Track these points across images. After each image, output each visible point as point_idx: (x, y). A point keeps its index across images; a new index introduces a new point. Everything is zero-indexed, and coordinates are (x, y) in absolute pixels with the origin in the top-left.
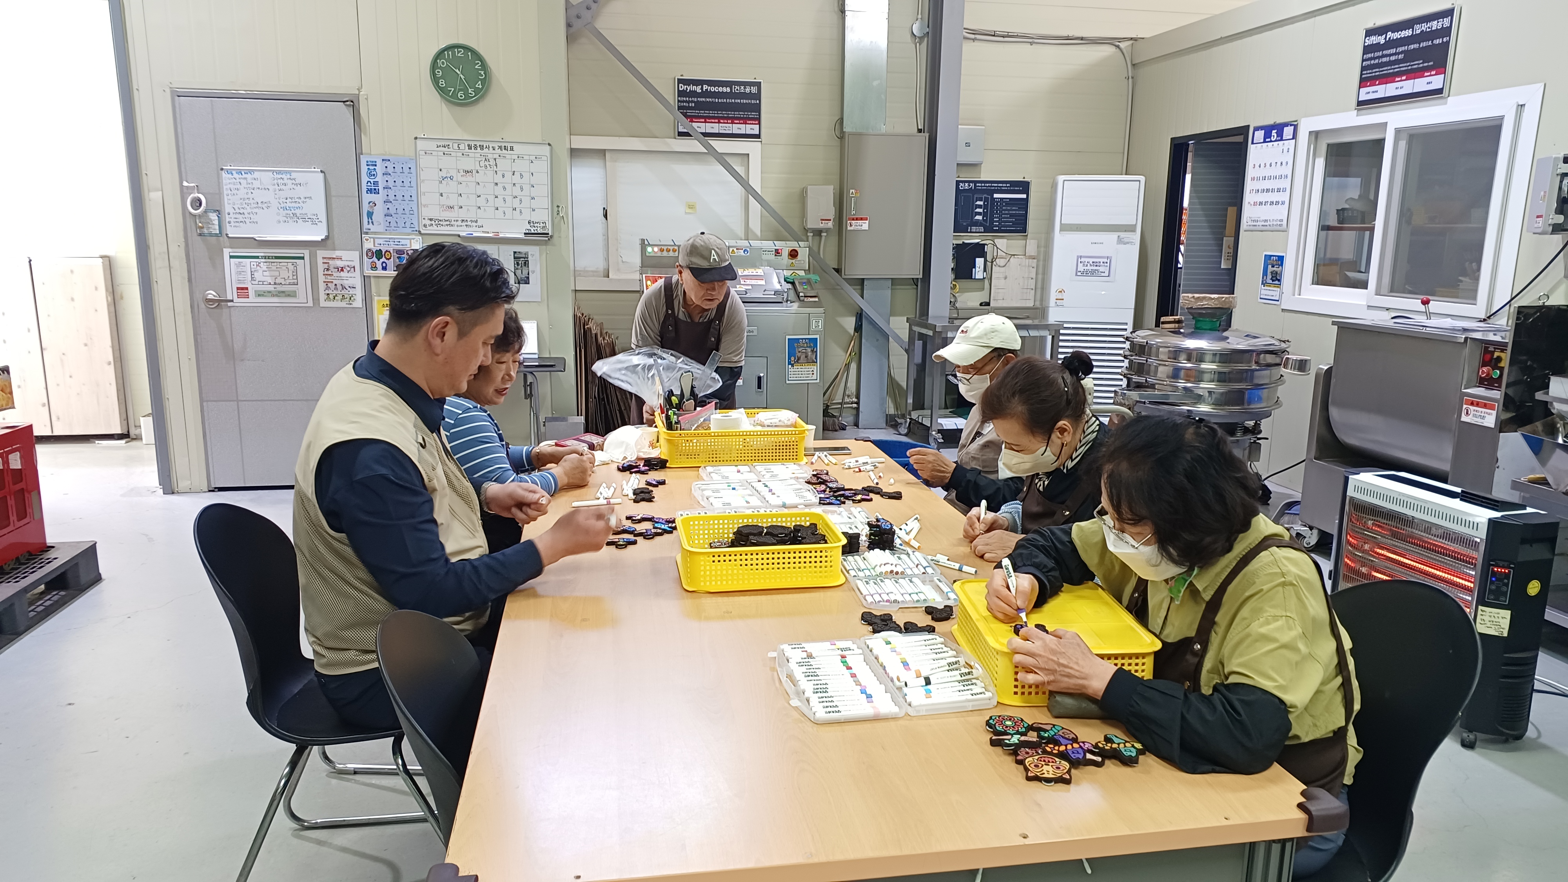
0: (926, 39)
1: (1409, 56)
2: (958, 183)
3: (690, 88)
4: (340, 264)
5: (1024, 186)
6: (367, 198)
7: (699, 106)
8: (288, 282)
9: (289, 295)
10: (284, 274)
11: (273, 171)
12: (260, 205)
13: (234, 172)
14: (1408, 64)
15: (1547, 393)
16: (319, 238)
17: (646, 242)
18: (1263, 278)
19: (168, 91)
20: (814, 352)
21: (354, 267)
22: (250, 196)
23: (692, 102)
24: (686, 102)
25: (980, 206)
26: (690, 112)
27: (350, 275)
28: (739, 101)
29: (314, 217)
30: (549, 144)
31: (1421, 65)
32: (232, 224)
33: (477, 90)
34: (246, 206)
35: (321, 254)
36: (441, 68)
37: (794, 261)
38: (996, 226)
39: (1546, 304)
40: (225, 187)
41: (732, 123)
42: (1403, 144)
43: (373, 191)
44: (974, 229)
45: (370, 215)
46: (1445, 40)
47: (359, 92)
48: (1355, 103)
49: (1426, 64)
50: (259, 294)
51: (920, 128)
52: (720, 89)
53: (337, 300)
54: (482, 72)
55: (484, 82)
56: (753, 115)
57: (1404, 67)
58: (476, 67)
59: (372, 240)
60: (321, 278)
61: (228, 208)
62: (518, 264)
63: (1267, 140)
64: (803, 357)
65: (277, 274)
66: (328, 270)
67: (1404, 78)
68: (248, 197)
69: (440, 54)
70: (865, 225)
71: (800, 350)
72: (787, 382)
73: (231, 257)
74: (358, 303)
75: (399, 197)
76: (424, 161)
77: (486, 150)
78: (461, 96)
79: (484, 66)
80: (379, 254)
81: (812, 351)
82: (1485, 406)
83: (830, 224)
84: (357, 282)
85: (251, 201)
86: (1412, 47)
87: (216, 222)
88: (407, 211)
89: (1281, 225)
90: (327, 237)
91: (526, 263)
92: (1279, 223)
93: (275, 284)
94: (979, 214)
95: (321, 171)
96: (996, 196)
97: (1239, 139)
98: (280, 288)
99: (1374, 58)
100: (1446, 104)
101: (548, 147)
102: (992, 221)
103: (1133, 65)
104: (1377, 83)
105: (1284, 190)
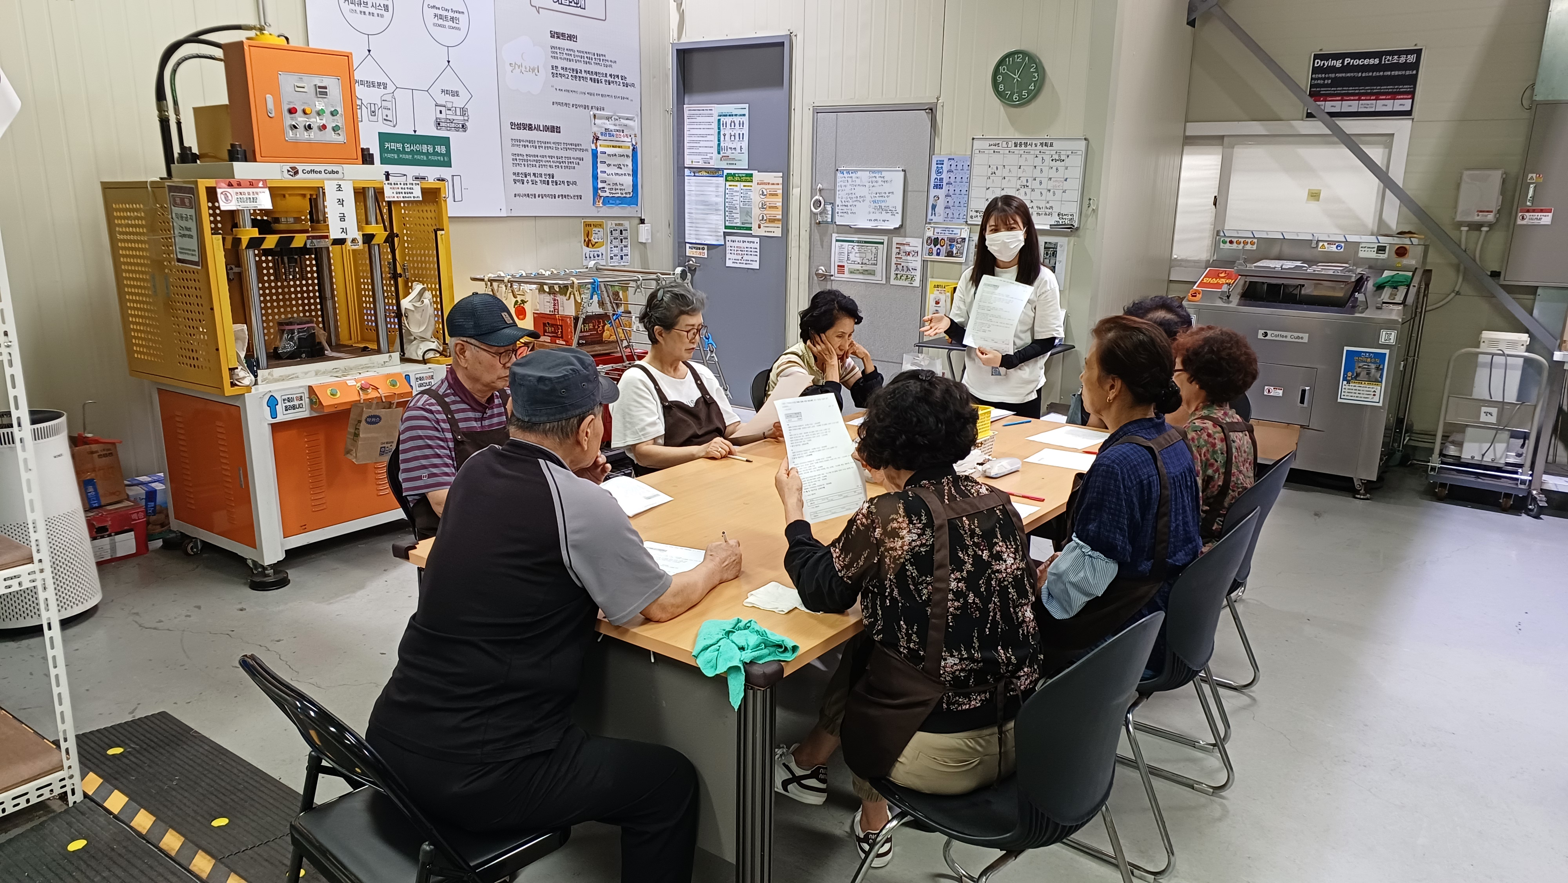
3: (1331, 63)
4: (908, 249)
6: (934, 192)
7: (1336, 82)
9: (870, 274)
10: (869, 256)
11: (870, 171)
12: (858, 199)
13: (845, 173)
17: (1221, 234)
19: (811, 109)
20: (1379, 369)
21: (917, 252)
23: (1328, 78)
24: (1320, 79)
26: (1322, 91)
28: (1389, 73)
30: (1085, 139)
32: (840, 214)
33: (1031, 92)
34: (850, 200)
35: (896, 240)
36: (1001, 74)
37: (1399, 260)
40: (838, 185)
41: (1376, 99)
43: (938, 186)
45: (934, 207)
47: (938, 100)
50: (851, 272)
53: (903, 280)
54: (1037, 74)
55: (1036, 83)
56: (1407, 88)
58: (1032, 70)
59: (932, 229)
60: (894, 261)
64: (1363, 374)
65: (864, 255)
66: (899, 254)
68: (851, 192)
69: (1002, 61)
70: (1546, 219)
71: (1361, 365)
73: (837, 241)
75: (957, 192)
76: (978, 159)
77: (1029, 148)
78: (1016, 98)
79: (1039, 68)
80: (936, 242)
81: (1377, 368)
83: (1492, 217)
84: (918, 265)
87: (830, 213)
88: (962, 204)
90: (901, 226)
91: (1054, 254)
95: (903, 170)
98: (865, 267)
101: (1085, 142)
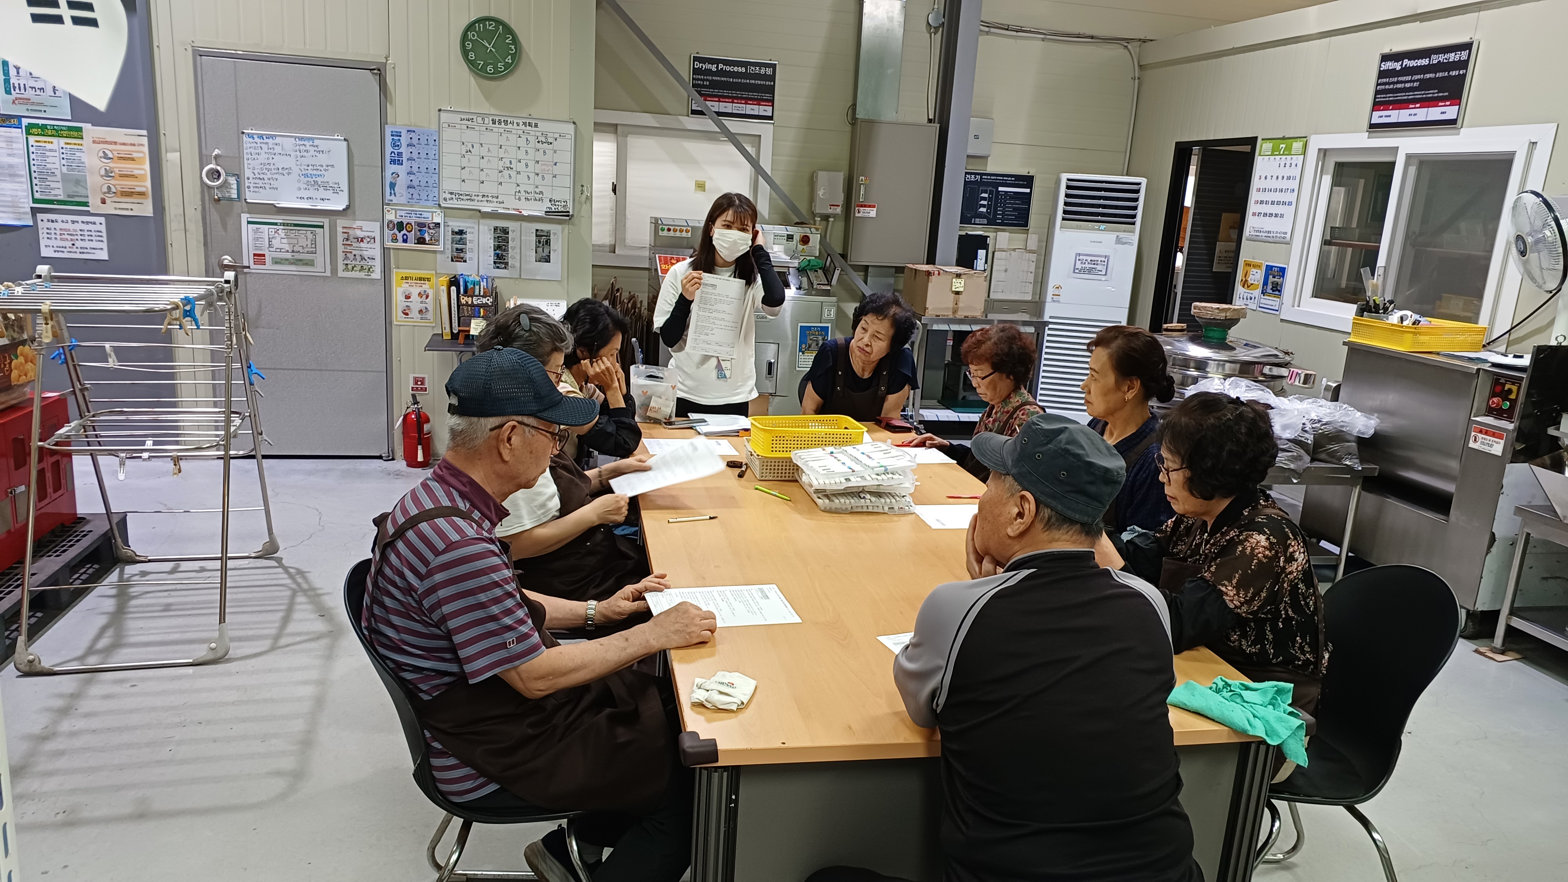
0: (941, 29)
1: (1425, 85)
2: (966, 173)
3: (707, 66)
4: (360, 234)
5: (1027, 181)
6: (390, 169)
7: (714, 85)
8: (306, 250)
9: (307, 264)
10: (303, 242)
11: (295, 138)
12: (280, 171)
13: (255, 136)
14: (1423, 92)
15: (1558, 429)
16: (341, 208)
17: (660, 222)
18: (1263, 287)
19: (190, 49)
21: (374, 238)
22: (270, 161)
23: (707, 80)
24: (701, 80)
25: (984, 199)
26: (704, 91)
27: (369, 245)
28: (754, 82)
29: (336, 186)
30: (574, 122)
31: (1436, 95)
32: (252, 189)
33: (507, 66)
34: (266, 171)
35: (341, 223)
36: (471, 40)
37: (805, 247)
38: (999, 219)
39: (1562, 344)
40: (245, 151)
41: (746, 103)
42: (1412, 170)
43: (396, 161)
44: (978, 221)
45: (393, 186)
46: (1461, 72)
47: (387, 61)
48: (1366, 125)
49: (1441, 94)
50: (276, 262)
51: (930, 118)
52: (736, 69)
53: (356, 271)
54: (513, 47)
55: (514, 56)
56: (767, 96)
57: (1418, 95)
58: (507, 41)
59: (394, 211)
60: (340, 248)
61: (248, 173)
62: (540, 242)
63: (1275, 153)
64: (814, 345)
65: (295, 241)
66: (347, 239)
67: (1418, 105)
68: (269, 162)
69: (471, 27)
70: (873, 213)
71: (812, 338)
72: (798, 369)
73: (249, 222)
74: (377, 274)
75: (423, 169)
76: (447, 134)
77: (510, 126)
78: (490, 70)
79: (515, 41)
80: (400, 226)
81: (823, 340)
82: (1493, 435)
83: (839, 210)
84: (377, 253)
85: (272, 167)
86: (1428, 76)
87: (235, 186)
88: (430, 184)
89: (1284, 238)
90: (348, 207)
91: (548, 242)
92: (1283, 235)
93: (293, 252)
94: (984, 206)
95: (345, 140)
96: (1000, 189)
97: (1247, 149)
98: (298, 256)
99: (1389, 84)
100: (1459, 134)
101: (573, 126)
102: (995, 214)
103: (1140, 66)
104: (1391, 107)
105: (1290, 204)
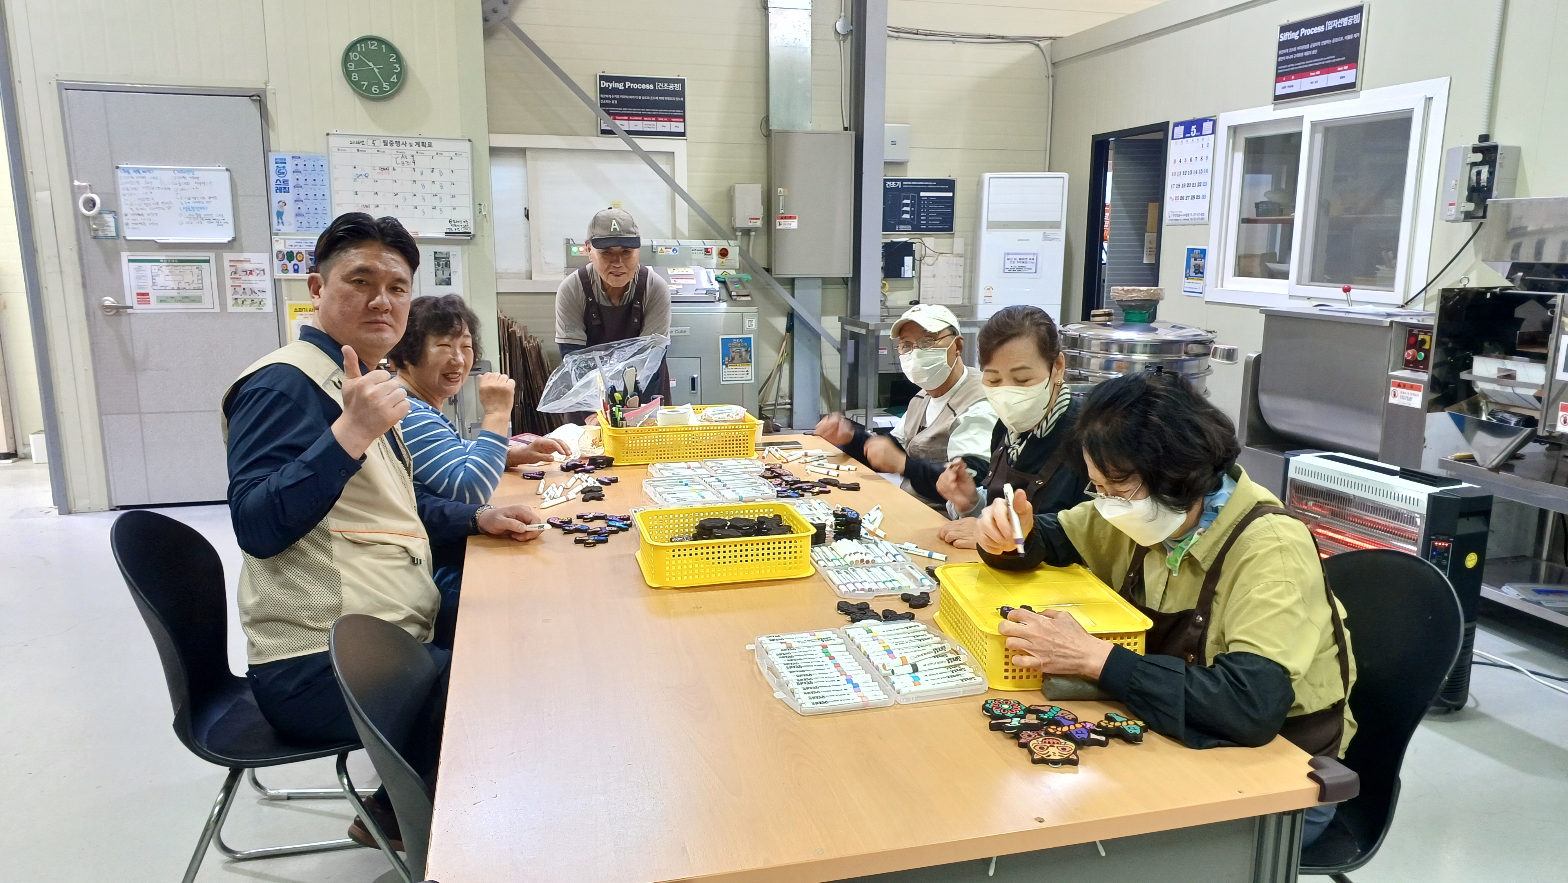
0: (850, 37)
1: (1323, 52)
2: (885, 180)
3: (614, 85)
4: (248, 267)
5: (949, 185)
6: (276, 197)
7: (622, 103)
8: (192, 286)
9: (194, 301)
10: (189, 278)
11: (174, 170)
12: (160, 205)
13: (131, 171)
14: (1322, 59)
15: (1471, 373)
16: (225, 239)
17: (571, 242)
18: (1186, 271)
19: (54, 84)
20: (748, 351)
21: (264, 270)
22: (149, 195)
23: (615, 99)
24: (608, 99)
25: (907, 205)
26: (613, 110)
27: (259, 278)
28: (663, 98)
29: (220, 218)
30: (470, 140)
31: (1334, 60)
32: (131, 226)
33: (392, 85)
34: (145, 206)
35: (228, 256)
36: (353, 61)
37: (724, 260)
38: (924, 224)
39: (1467, 286)
40: (121, 187)
41: (657, 121)
42: (1319, 137)
43: (283, 188)
44: (902, 227)
45: (280, 214)
46: (1356, 36)
47: (266, 86)
48: (1271, 98)
49: (1338, 60)
50: (162, 300)
51: (846, 126)
52: (644, 86)
53: (246, 305)
54: (397, 66)
55: (399, 75)
56: (678, 112)
57: (1318, 62)
58: (391, 60)
59: (283, 241)
60: (229, 282)
61: (125, 209)
62: (439, 265)
63: (1187, 135)
64: (737, 357)
65: (180, 278)
66: (235, 273)
67: (1318, 72)
68: (147, 197)
69: (352, 47)
70: (794, 224)
71: (734, 350)
72: (722, 383)
73: (130, 261)
74: (269, 307)
75: (311, 195)
76: (336, 158)
77: (403, 147)
78: (376, 91)
79: (399, 59)
80: (290, 256)
81: (747, 351)
82: (1412, 388)
83: (759, 223)
84: (268, 286)
85: (151, 202)
86: (1325, 42)
87: (112, 224)
88: (319, 211)
89: (1202, 219)
90: (234, 239)
91: (447, 265)
92: (1200, 217)
93: (179, 289)
94: (907, 212)
95: (227, 170)
96: (922, 194)
97: (1158, 136)
98: (184, 293)
99: (1289, 54)
100: (1359, 97)
101: (468, 143)
102: (919, 220)
103: (1053, 64)
104: (1293, 77)
105: (1205, 184)
